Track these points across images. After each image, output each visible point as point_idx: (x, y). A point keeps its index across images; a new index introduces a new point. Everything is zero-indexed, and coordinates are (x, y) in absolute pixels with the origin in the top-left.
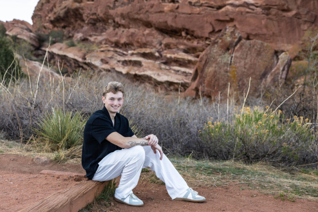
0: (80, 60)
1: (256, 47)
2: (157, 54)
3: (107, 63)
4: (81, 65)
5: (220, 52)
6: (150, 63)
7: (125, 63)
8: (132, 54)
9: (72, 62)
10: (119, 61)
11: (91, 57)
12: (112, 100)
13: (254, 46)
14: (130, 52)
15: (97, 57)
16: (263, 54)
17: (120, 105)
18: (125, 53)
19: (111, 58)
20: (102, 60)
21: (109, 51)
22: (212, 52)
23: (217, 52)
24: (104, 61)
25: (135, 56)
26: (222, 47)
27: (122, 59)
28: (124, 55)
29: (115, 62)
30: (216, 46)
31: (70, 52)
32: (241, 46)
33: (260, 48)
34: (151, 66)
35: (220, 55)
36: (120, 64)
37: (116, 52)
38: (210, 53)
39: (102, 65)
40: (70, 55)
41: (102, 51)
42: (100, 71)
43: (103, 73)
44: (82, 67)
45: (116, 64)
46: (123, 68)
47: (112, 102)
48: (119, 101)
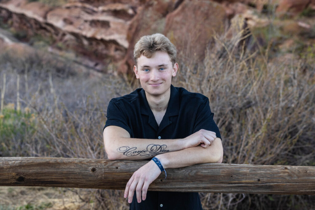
0: (41, 19)
1: (202, 9)
2: (131, 12)
3: (71, 23)
4: (44, 26)
5: (155, 17)
6: (120, 23)
7: (94, 23)
8: (103, 11)
9: (32, 22)
10: (86, 21)
11: (54, 15)
12: (147, 70)
13: (200, 8)
14: (101, 8)
15: (59, 16)
16: (212, 17)
17: (164, 80)
18: (95, 9)
19: (78, 18)
20: (65, 20)
21: (76, 7)
22: (145, 18)
23: (151, 17)
24: (67, 21)
25: (105, 14)
26: (158, 10)
27: (90, 18)
28: (93, 12)
29: (82, 22)
30: (150, 9)
31: (28, 9)
32: (183, 9)
33: (208, 10)
34: (119, 27)
35: (155, 20)
36: (87, 25)
37: (84, 8)
38: (142, 19)
39: (64, 26)
40: (29, 14)
41: (68, 8)
42: (64, 35)
43: (68, 37)
44: (45, 29)
45: (82, 24)
46: (90, 30)
47: (147, 76)
48: (160, 72)
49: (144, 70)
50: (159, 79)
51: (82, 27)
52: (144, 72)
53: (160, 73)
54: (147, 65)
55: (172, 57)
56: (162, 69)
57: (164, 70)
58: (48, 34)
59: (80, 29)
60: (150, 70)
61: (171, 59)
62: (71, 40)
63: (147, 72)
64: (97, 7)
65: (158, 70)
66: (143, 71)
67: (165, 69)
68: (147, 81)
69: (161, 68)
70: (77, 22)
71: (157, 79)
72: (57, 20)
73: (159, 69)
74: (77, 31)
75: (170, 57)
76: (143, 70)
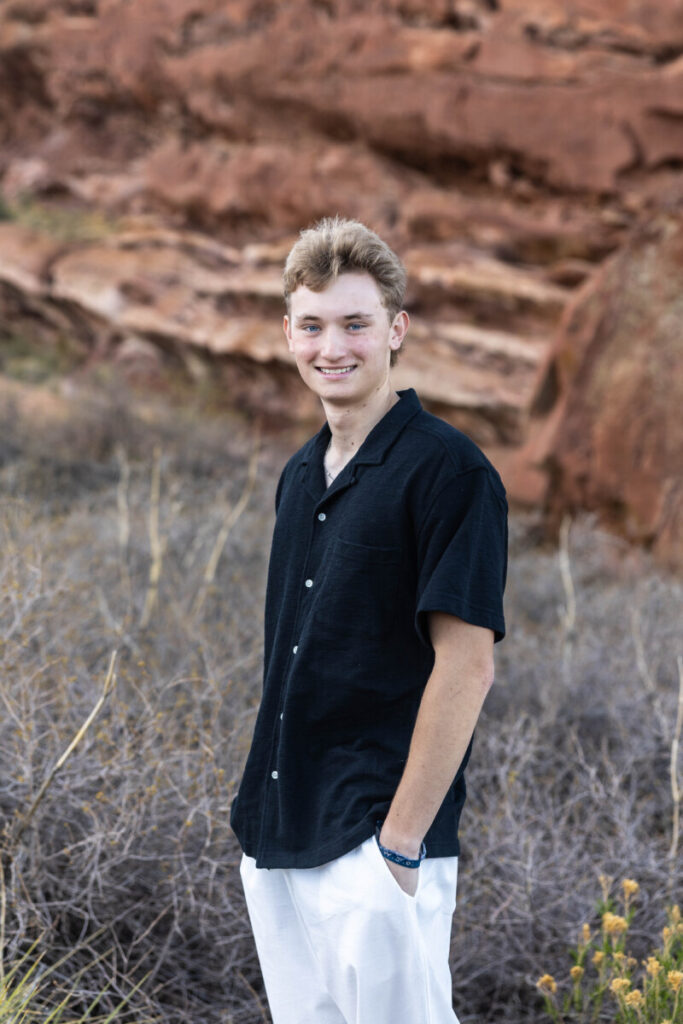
0: (30, 283)
3: (146, 300)
4: (35, 304)
5: (670, 285)
7: (232, 303)
8: (264, 263)
10: (202, 295)
11: (82, 269)
12: (313, 328)
14: (253, 252)
15: (103, 274)
17: (359, 356)
18: (230, 254)
19: (173, 282)
20: (126, 289)
21: (158, 245)
22: (629, 284)
23: (653, 284)
24: (132, 293)
27: (217, 283)
28: (223, 265)
29: (186, 296)
30: (651, 251)
35: (669, 299)
36: (206, 309)
37: (189, 250)
38: (621, 289)
39: (121, 309)
41: (129, 247)
42: (117, 339)
43: (132, 346)
44: (37, 316)
45: (189, 306)
46: (220, 327)
47: (312, 344)
48: (349, 334)
49: (305, 329)
50: (343, 354)
51: (189, 314)
52: (307, 332)
53: (351, 337)
54: (314, 313)
55: (387, 295)
56: (356, 327)
57: (362, 330)
58: (48, 336)
59: (180, 320)
60: (321, 329)
61: (383, 300)
62: (144, 358)
63: (314, 333)
64: (239, 246)
65: (342, 330)
66: (304, 332)
67: (363, 326)
68: (312, 359)
69: (353, 323)
70: (167, 298)
71: (338, 353)
72: (97, 288)
73: (347, 327)
74: (169, 327)
75: (383, 292)
76: (303, 327)
